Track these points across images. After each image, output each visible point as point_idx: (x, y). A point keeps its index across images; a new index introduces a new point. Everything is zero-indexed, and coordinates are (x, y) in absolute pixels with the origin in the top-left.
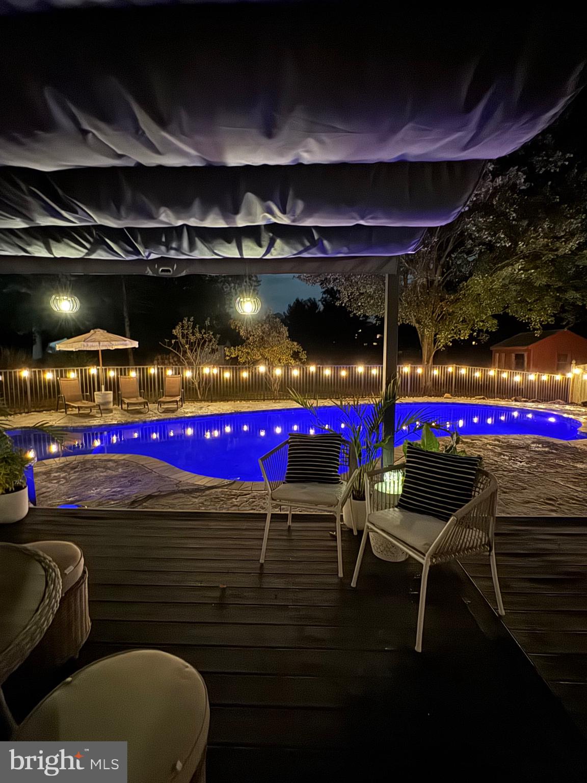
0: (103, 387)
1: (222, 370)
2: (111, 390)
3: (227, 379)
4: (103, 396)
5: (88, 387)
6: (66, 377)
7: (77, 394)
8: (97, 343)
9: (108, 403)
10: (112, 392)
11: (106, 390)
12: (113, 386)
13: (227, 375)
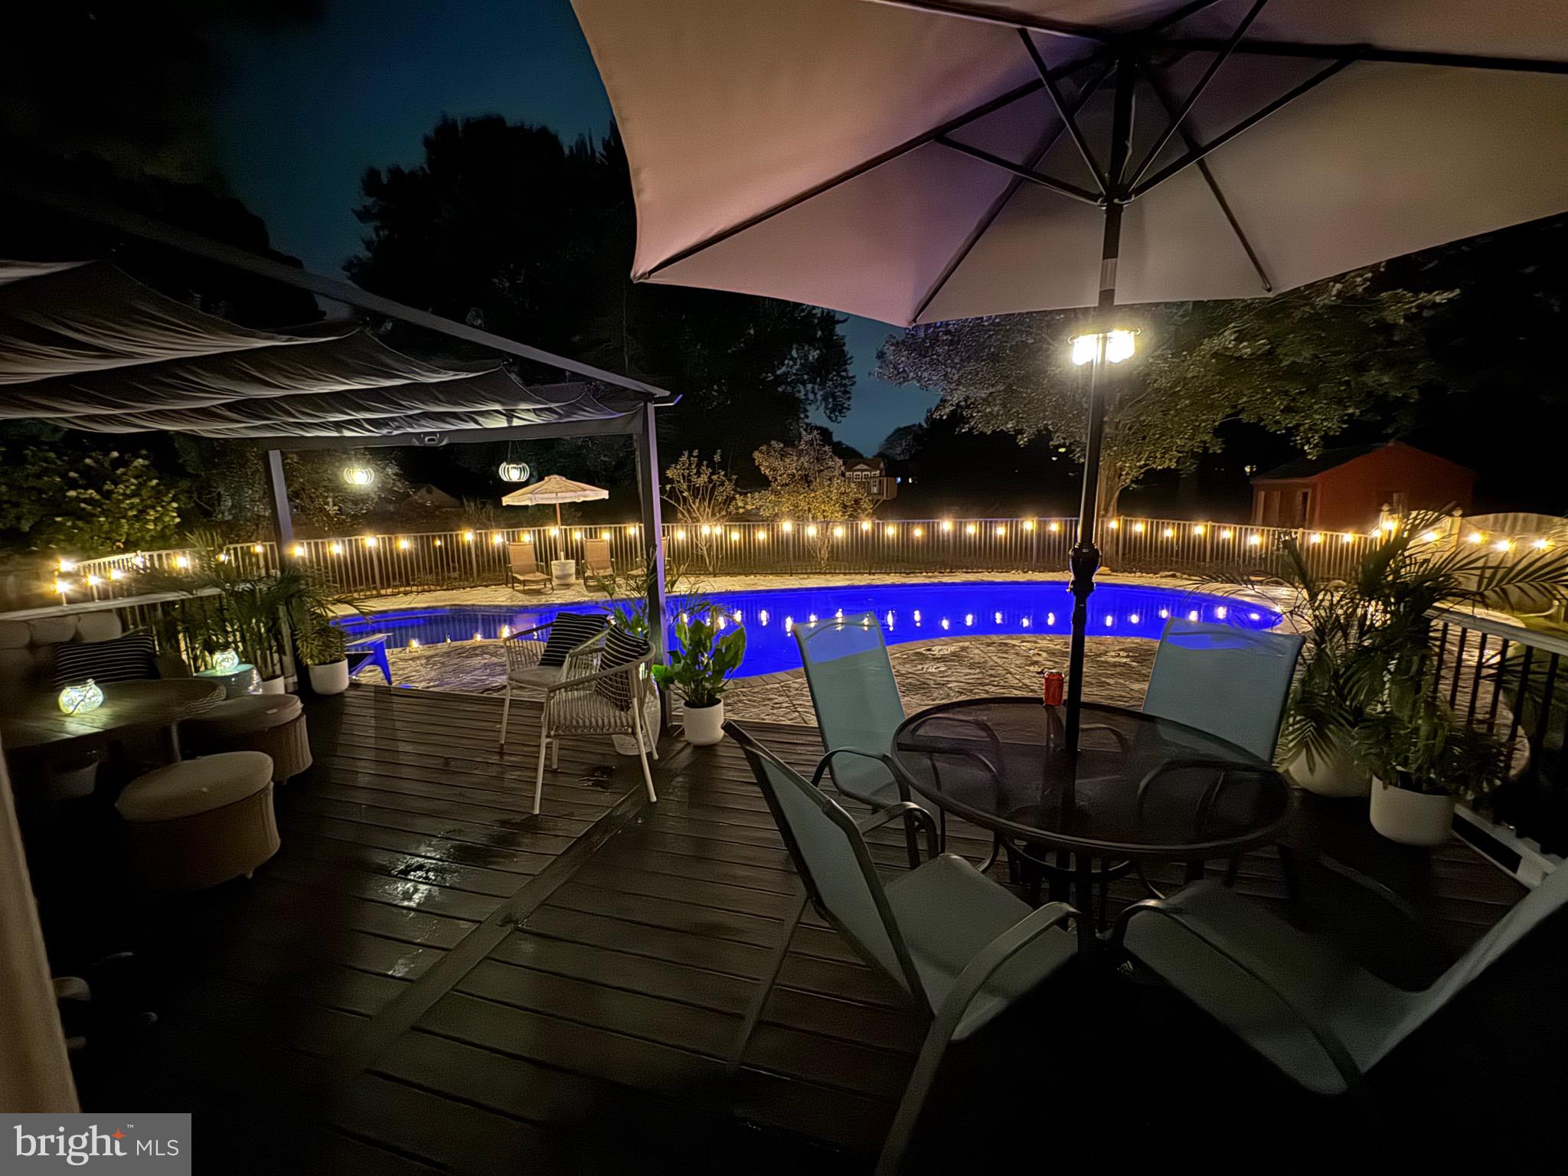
0: (562, 554)
1: (728, 529)
2: (573, 558)
3: (735, 542)
4: (563, 566)
5: (545, 554)
6: (519, 541)
7: (528, 563)
8: (554, 495)
9: (570, 575)
10: (574, 561)
11: (567, 558)
12: (576, 553)
13: (736, 536)
